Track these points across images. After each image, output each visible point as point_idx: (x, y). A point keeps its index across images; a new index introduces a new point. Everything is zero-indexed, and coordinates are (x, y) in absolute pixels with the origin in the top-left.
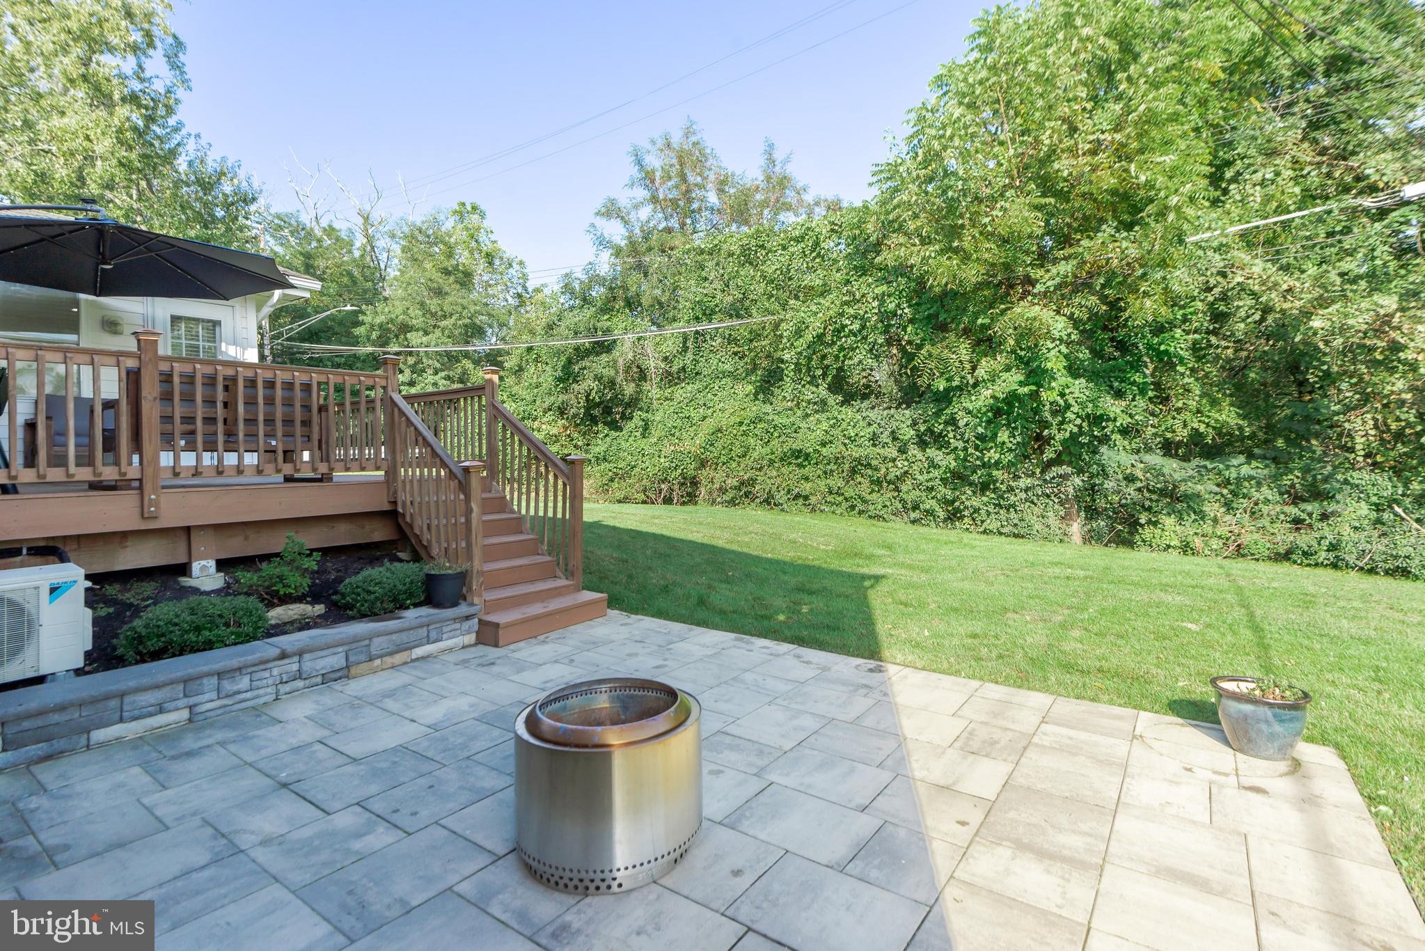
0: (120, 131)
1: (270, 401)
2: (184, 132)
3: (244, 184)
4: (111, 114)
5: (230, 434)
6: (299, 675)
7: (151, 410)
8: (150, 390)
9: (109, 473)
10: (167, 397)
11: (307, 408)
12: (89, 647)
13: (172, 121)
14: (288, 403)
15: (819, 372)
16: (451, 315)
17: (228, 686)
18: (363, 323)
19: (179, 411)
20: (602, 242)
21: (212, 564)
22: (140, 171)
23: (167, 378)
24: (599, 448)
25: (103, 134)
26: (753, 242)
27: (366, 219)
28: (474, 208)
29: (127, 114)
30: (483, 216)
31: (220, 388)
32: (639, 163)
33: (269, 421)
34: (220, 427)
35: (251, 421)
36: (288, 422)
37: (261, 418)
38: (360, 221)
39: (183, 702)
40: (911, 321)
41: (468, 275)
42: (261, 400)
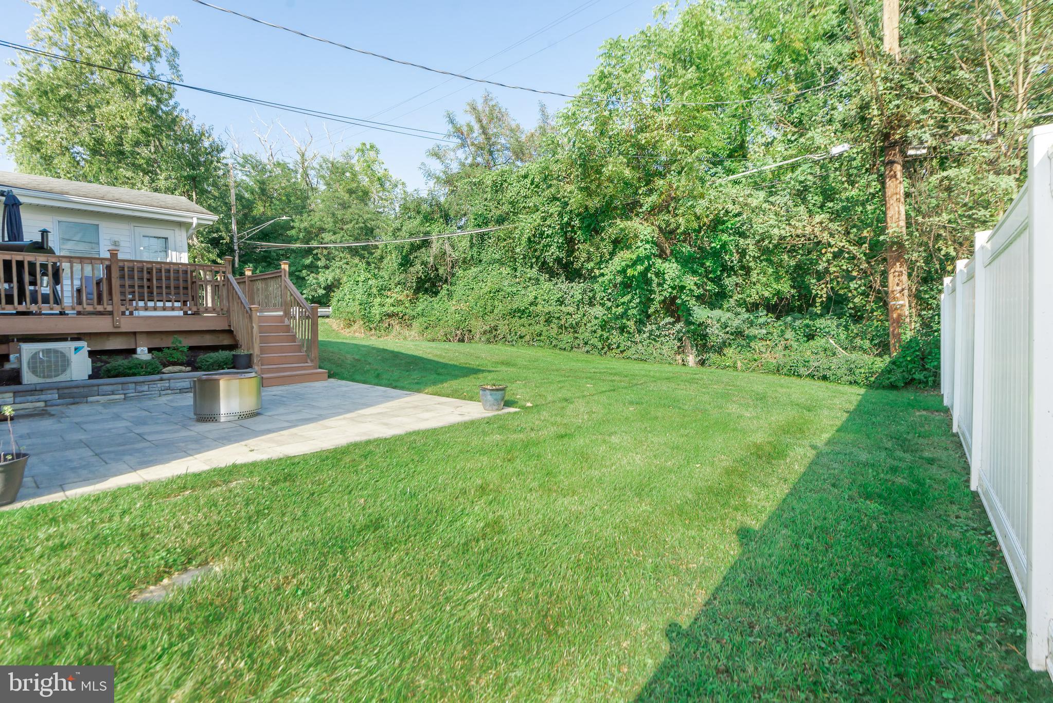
0: (140, 113)
1: (168, 278)
2: (179, 107)
3: (216, 140)
4: (135, 102)
5: (151, 293)
6: (169, 388)
7: (116, 283)
8: (115, 274)
9: (100, 308)
10: (122, 277)
11: (186, 281)
12: (90, 373)
13: (172, 102)
14: (177, 279)
15: (534, 260)
16: (351, 221)
17: (139, 388)
18: (293, 228)
19: (127, 282)
20: (429, 175)
21: (146, 349)
22: (153, 136)
23: (122, 269)
24: (420, 307)
25: (131, 115)
26: (500, 179)
27: (303, 155)
28: (372, 147)
29: (144, 101)
30: (377, 152)
31: (145, 272)
32: (452, 121)
33: (168, 287)
34: (146, 290)
35: (159, 287)
36: (177, 288)
37: (164, 286)
38: (298, 158)
39: (121, 392)
40: (580, 228)
41: (366, 193)
42: (164, 278)
